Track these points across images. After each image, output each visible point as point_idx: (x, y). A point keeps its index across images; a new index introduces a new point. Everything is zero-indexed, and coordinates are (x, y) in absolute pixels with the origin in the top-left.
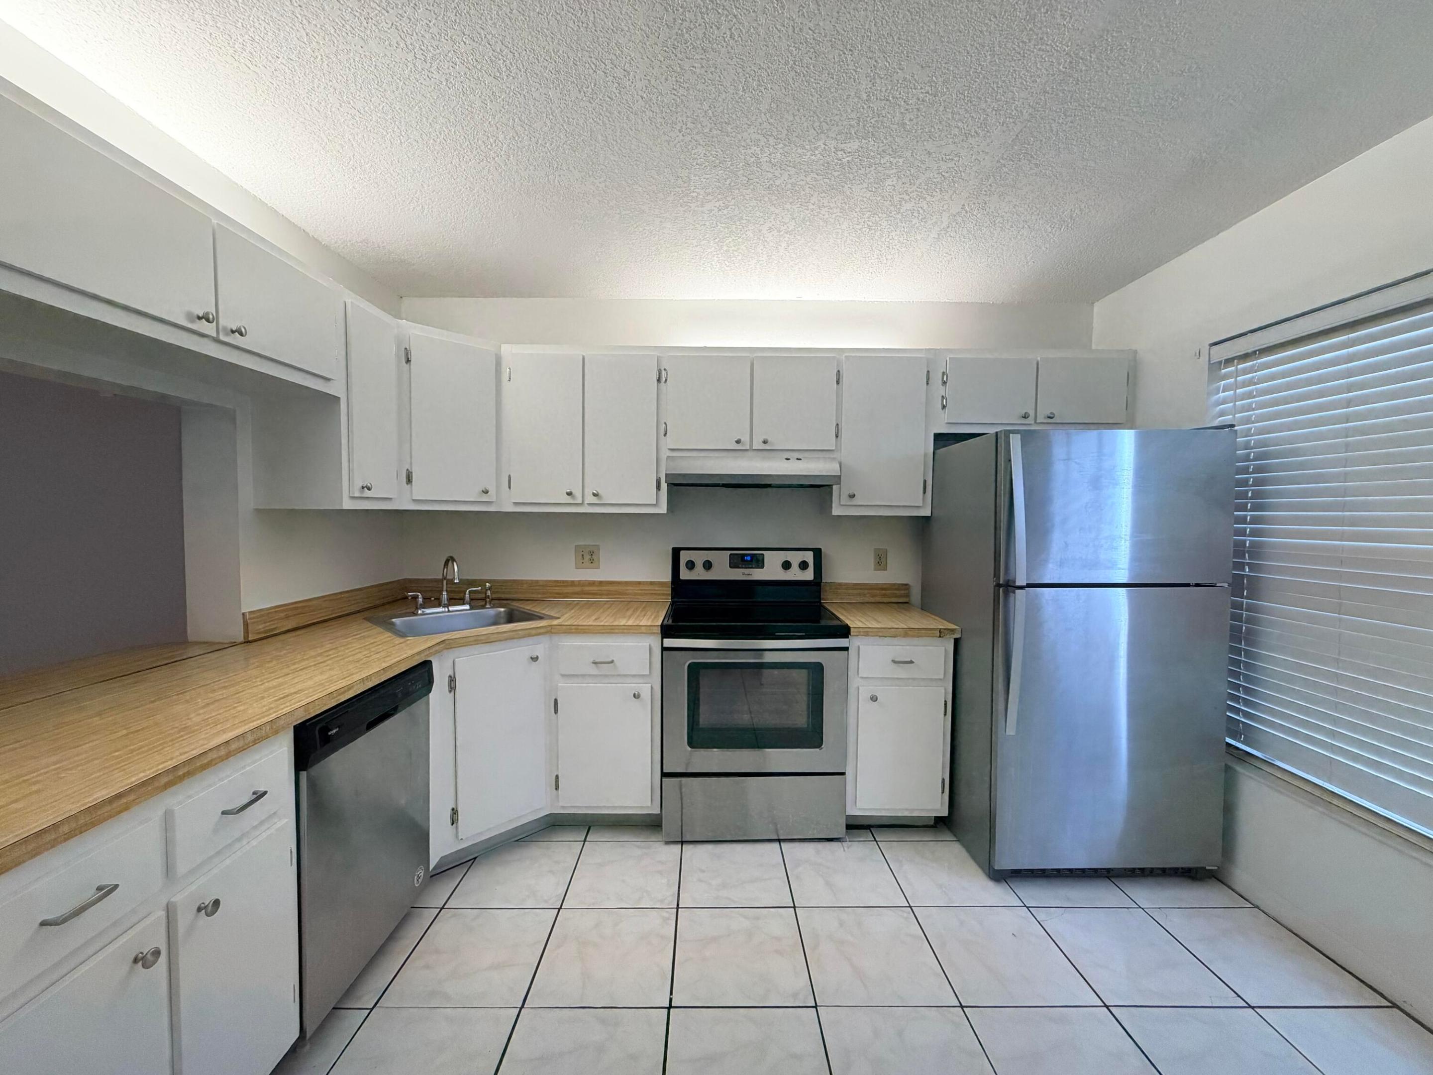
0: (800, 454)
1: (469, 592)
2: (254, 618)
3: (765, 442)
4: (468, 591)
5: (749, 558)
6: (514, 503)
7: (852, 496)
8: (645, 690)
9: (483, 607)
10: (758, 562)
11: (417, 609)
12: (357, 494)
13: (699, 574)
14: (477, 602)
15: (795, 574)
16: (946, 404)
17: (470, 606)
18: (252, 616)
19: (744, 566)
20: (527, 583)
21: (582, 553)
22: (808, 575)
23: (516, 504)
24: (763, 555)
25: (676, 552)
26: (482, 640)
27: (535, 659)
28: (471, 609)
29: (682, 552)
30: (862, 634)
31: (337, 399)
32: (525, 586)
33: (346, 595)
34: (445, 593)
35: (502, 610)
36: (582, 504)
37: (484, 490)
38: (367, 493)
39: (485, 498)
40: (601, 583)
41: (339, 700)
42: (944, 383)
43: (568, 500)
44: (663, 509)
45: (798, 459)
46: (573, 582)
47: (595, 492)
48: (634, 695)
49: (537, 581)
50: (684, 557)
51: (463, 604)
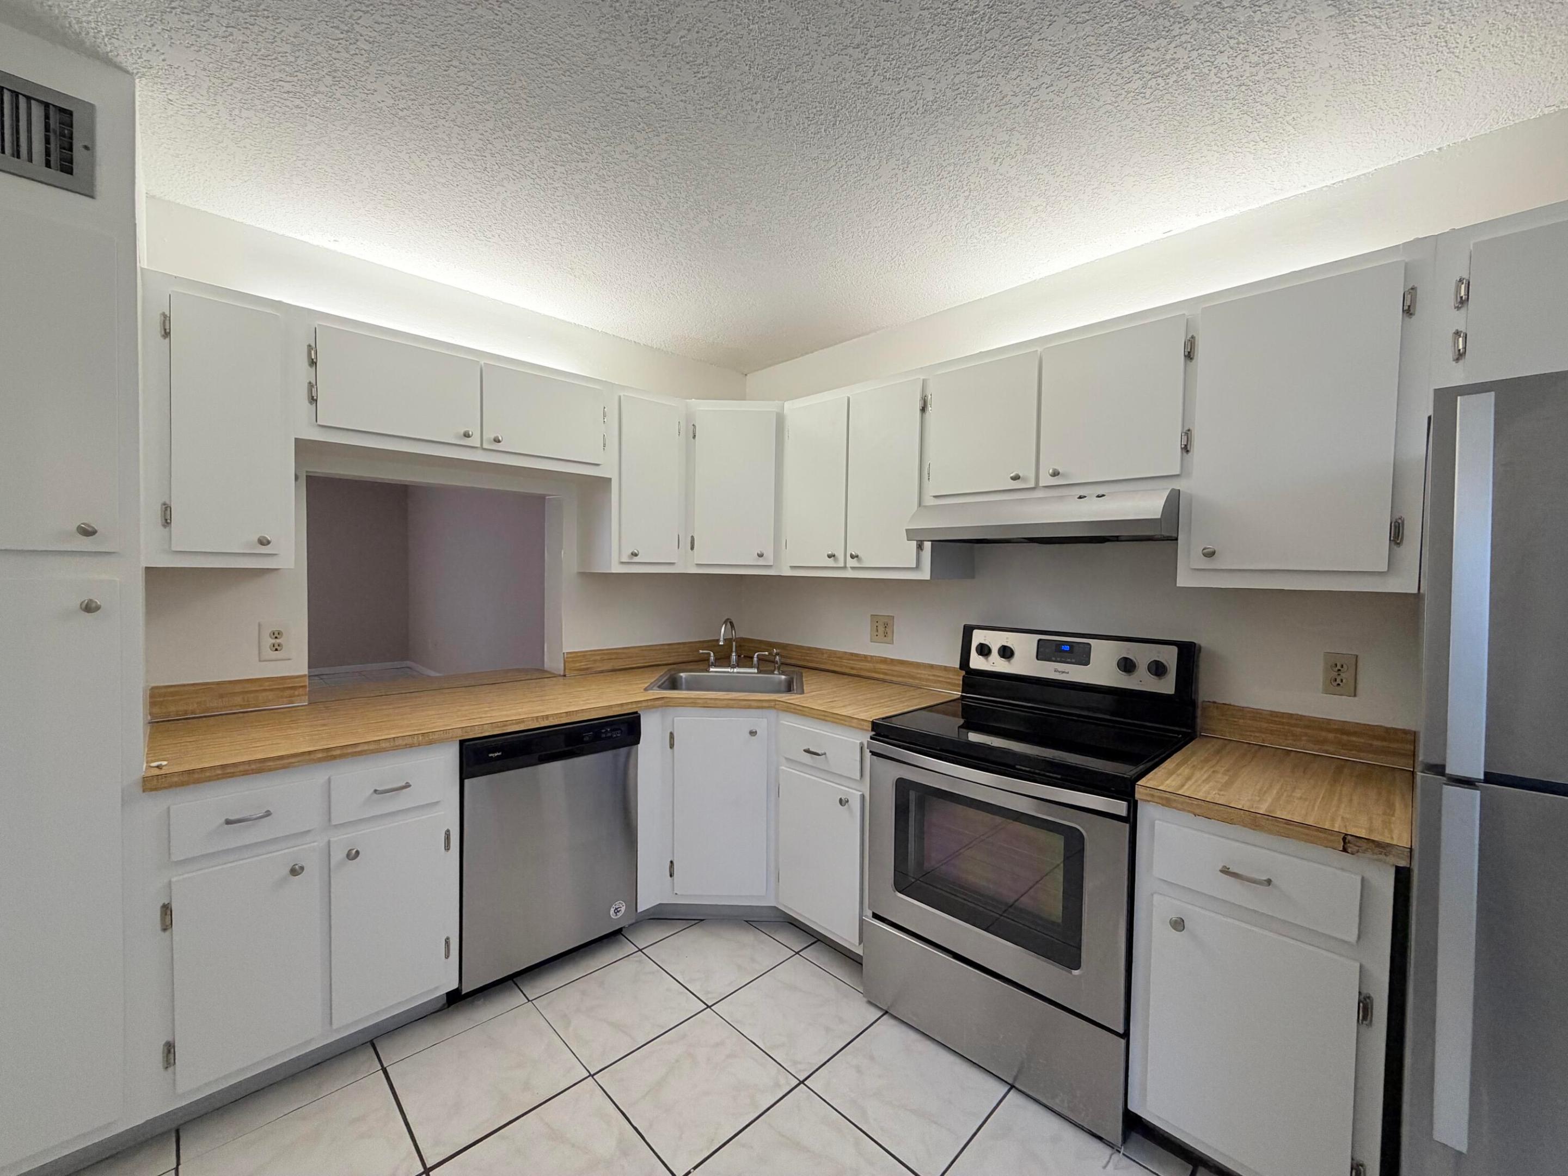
0: (1102, 488)
1: (757, 656)
2: (570, 658)
3: (1055, 474)
4: (756, 654)
5: (1067, 648)
6: (791, 567)
7: (1210, 554)
8: (855, 797)
9: (772, 672)
10: (1081, 656)
11: (709, 666)
12: (625, 559)
13: (995, 664)
14: (766, 664)
15: (1142, 682)
16: (1465, 348)
17: (758, 668)
18: (569, 655)
19: (1058, 659)
20: (826, 653)
21: (877, 624)
22: (1167, 686)
23: (793, 567)
24: (1089, 644)
25: (968, 632)
26: (699, 703)
27: (753, 733)
28: (758, 673)
29: (976, 632)
30: (1156, 800)
31: (609, 480)
32: (825, 656)
33: (666, 647)
34: (734, 654)
35: (783, 677)
36: (845, 568)
37: (759, 553)
38: (636, 559)
39: (761, 562)
40: (892, 662)
41: (503, 730)
42: (1462, 302)
43: (830, 562)
44: (925, 574)
45: (1098, 496)
46: (866, 656)
47: (853, 553)
48: (841, 800)
49: (835, 652)
50: (979, 637)
51: (751, 667)
